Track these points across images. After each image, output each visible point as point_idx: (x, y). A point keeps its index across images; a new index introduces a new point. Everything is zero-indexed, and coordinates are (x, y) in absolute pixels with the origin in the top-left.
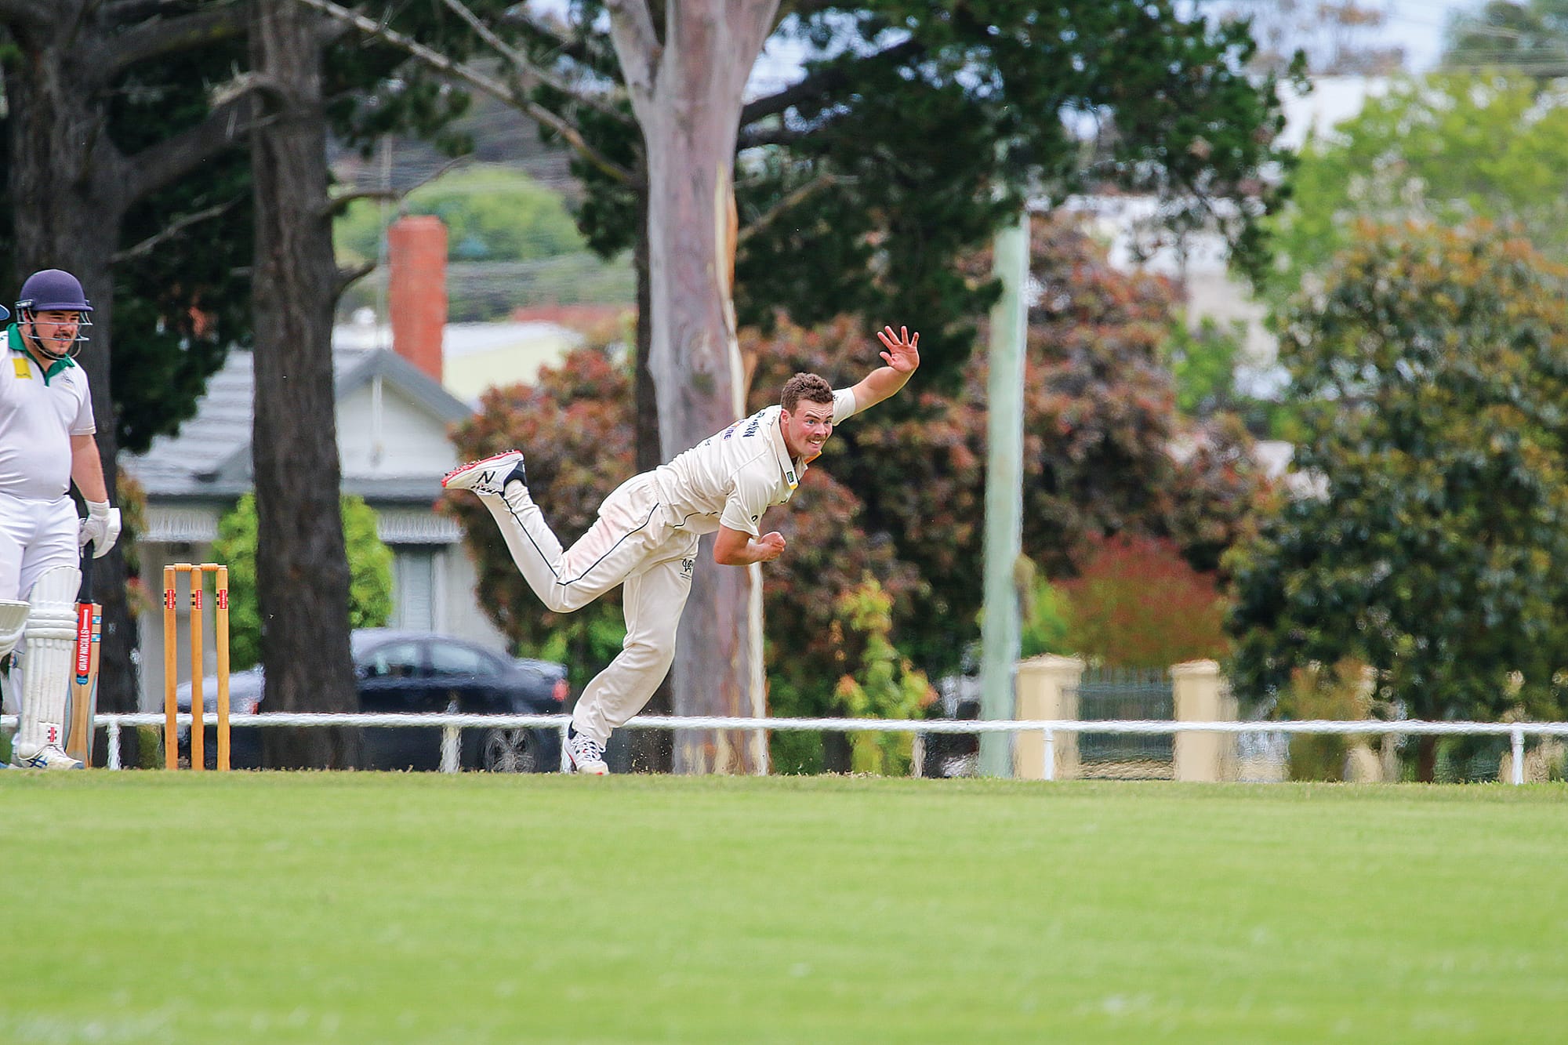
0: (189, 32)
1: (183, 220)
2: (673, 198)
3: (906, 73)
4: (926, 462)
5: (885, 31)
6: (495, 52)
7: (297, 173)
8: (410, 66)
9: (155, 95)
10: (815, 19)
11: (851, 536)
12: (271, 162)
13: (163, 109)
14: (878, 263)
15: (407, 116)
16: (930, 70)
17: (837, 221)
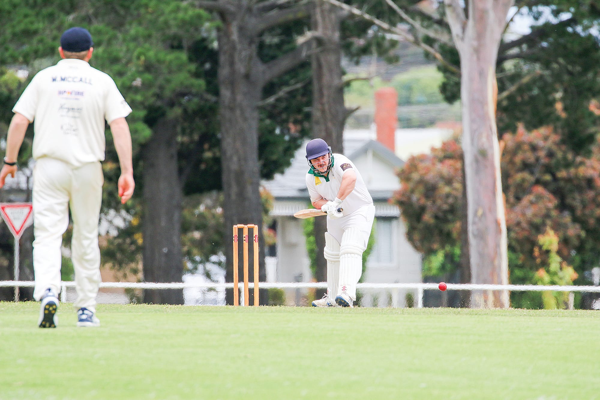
0: (289, 16)
1: (286, 89)
2: (471, 80)
3: (570, 29)
4: (583, 184)
5: (561, 13)
6: (408, 23)
7: (331, 71)
8: (375, 28)
9: (276, 40)
10: (534, 9)
11: (554, 213)
12: (320, 66)
13: (279, 46)
14: (559, 106)
15: (374, 49)
16: (579, 29)
17: (542, 89)
